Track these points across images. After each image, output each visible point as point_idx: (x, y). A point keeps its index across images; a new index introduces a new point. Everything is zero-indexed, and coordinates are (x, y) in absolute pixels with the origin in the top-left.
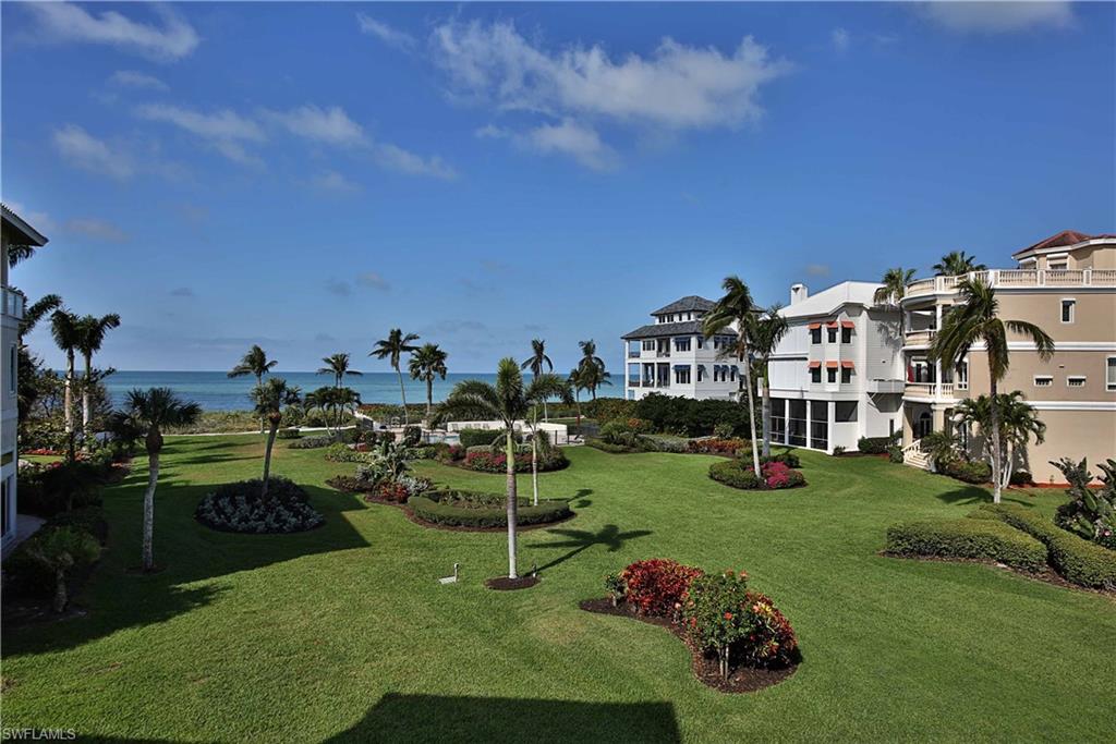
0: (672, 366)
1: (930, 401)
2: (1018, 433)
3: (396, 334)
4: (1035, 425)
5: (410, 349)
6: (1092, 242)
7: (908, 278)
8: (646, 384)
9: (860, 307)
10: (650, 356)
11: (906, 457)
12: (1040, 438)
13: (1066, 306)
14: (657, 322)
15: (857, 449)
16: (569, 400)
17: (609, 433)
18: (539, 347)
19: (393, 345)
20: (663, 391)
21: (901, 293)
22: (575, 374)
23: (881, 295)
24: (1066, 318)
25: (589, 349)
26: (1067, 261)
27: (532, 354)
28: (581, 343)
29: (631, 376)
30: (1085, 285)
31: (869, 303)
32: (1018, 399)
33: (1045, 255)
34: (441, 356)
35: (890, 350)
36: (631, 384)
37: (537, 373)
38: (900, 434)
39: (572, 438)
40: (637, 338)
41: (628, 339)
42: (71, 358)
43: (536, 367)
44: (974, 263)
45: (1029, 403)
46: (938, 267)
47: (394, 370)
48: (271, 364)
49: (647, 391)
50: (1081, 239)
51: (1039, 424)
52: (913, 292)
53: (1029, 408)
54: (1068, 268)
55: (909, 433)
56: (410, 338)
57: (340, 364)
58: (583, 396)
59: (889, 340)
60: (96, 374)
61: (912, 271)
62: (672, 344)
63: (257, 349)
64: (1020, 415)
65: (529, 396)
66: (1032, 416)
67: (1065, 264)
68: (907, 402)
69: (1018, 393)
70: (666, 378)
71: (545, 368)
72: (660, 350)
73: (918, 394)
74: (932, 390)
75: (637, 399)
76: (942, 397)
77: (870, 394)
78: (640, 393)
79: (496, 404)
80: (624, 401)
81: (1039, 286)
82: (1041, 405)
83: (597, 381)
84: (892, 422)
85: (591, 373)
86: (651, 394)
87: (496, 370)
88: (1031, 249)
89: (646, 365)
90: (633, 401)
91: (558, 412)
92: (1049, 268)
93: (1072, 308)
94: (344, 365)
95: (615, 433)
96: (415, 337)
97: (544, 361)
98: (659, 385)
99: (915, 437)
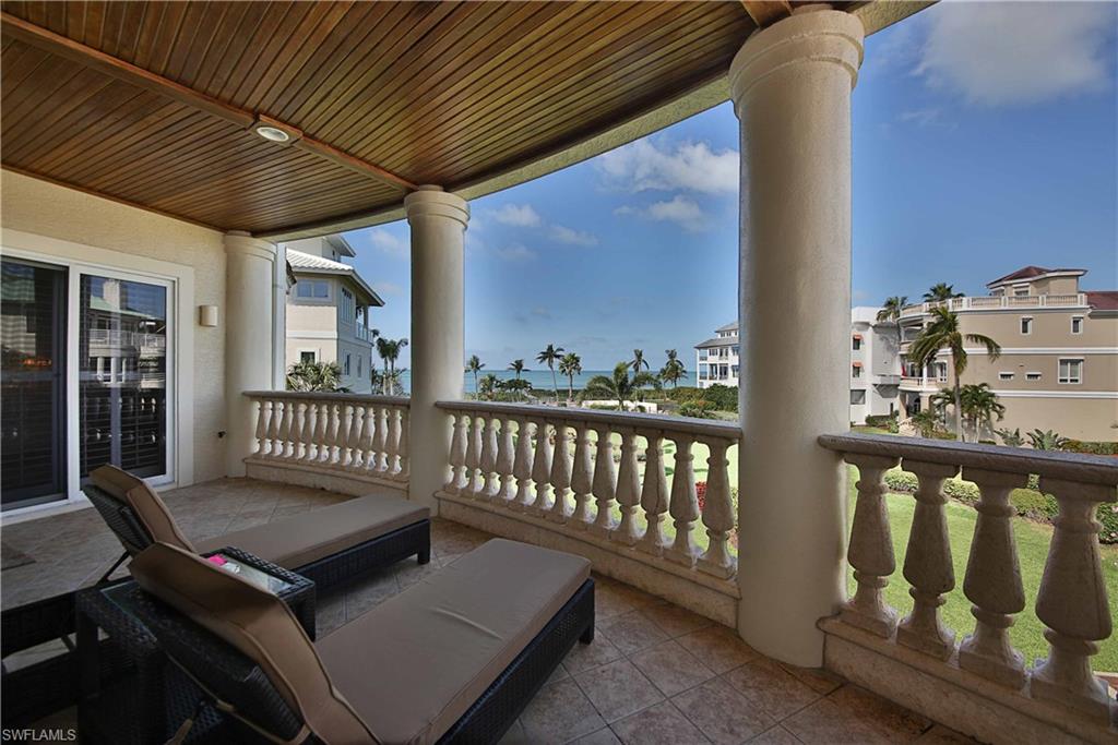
0: (730, 365)
1: (919, 390)
2: (984, 412)
3: (550, 348)
4: (998, 408)
5: (558, 357)
6: (1048, 275)
7: (902, 303)
8: (711, 378)
9: (867, 324)
10: (714, 359)
11: (901, 429)
12: (1001, 417)
13: (1025, 323)
14: (719, 336)
15: (864, 423)
16: (658, 389)
17: (684, 409)
18: (639, 355)
19: (549, 354)
20: (723, 383)
21: (897, 314)
22: (663, 371)
23: (882, 316)
24: (1025, 331)
25: (672, 355)
26: (1029, 289)
27: (635, 358)
28: (667, 351)
29: (701, 373)
30: (1040, 307)
31: (874, 322)
32: (985, 388)
33: (1011, 284)
34: (577, 360)
35: (890, 355)
36: (701, 378)
37: (637, 370)
38: (897, 413)
39: (660, 412)
40: (706, 348)
41: (699, 348)
42: (386, 363)
43: (637, 368)
44: (953, 292)
45: (993, 391)
46: (926, 296)
47: (549, 369)
48: (483, 365)
49: (712, 382)
50: (1040, 271)
51: (1001, 407)
52: (905, 314)
53: (993, 395)
54: (1030, 294)
55: (903, 412)
56: (559, 350)
57: (519, 366)
58: (669, 386)
59: (889, 348)
60: (397, 371)
61: (905, 298)
62: (730, 352)
63: (474, 357)
64: (984, 401)
65: (633, 384)
66: (995, 401)
67: (1027, 291)
68: (903, 391)
69: (984, 385)
70: (725, 373)
71: (643, 367)
72: (721, 355)
73: (909, 385)
74: (920, 382)
75: (705, 387)
76: (927, 388)
77: (875, 385)
78: (707, 384)
79: (613, 388)
80: (696, 389)
81: (1002, 308)
82: (1002, 393)
83: (677, 375)
84: (892, 405)
85: (674, 370)
86: (715, 384)
87: (613, 368)
88: (1000, 280)
89: (712, 365)
90: (702, 389)
91: (652, 396)
92: (1014, 295)
93: (1030, 324)
94: (521, 366)
95: (689, 409)
96: (562, 350)
97: (643, 364)
98: (720, 378)
99: (908, 415)
